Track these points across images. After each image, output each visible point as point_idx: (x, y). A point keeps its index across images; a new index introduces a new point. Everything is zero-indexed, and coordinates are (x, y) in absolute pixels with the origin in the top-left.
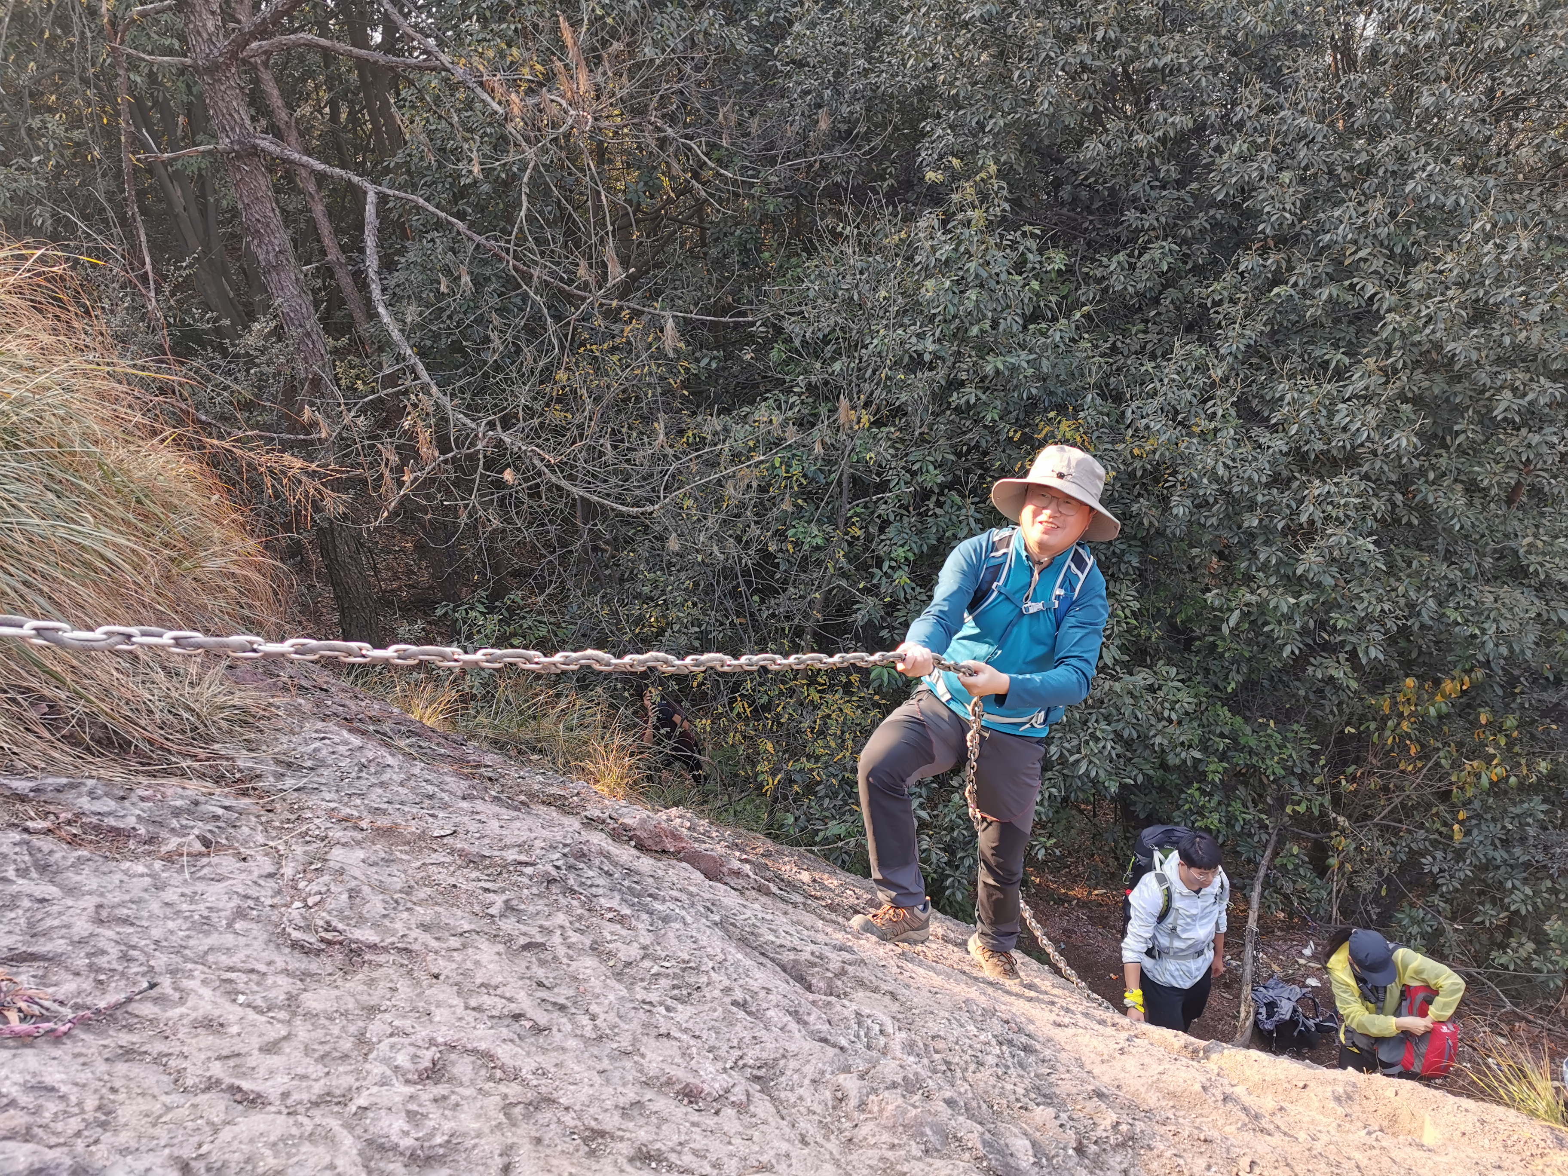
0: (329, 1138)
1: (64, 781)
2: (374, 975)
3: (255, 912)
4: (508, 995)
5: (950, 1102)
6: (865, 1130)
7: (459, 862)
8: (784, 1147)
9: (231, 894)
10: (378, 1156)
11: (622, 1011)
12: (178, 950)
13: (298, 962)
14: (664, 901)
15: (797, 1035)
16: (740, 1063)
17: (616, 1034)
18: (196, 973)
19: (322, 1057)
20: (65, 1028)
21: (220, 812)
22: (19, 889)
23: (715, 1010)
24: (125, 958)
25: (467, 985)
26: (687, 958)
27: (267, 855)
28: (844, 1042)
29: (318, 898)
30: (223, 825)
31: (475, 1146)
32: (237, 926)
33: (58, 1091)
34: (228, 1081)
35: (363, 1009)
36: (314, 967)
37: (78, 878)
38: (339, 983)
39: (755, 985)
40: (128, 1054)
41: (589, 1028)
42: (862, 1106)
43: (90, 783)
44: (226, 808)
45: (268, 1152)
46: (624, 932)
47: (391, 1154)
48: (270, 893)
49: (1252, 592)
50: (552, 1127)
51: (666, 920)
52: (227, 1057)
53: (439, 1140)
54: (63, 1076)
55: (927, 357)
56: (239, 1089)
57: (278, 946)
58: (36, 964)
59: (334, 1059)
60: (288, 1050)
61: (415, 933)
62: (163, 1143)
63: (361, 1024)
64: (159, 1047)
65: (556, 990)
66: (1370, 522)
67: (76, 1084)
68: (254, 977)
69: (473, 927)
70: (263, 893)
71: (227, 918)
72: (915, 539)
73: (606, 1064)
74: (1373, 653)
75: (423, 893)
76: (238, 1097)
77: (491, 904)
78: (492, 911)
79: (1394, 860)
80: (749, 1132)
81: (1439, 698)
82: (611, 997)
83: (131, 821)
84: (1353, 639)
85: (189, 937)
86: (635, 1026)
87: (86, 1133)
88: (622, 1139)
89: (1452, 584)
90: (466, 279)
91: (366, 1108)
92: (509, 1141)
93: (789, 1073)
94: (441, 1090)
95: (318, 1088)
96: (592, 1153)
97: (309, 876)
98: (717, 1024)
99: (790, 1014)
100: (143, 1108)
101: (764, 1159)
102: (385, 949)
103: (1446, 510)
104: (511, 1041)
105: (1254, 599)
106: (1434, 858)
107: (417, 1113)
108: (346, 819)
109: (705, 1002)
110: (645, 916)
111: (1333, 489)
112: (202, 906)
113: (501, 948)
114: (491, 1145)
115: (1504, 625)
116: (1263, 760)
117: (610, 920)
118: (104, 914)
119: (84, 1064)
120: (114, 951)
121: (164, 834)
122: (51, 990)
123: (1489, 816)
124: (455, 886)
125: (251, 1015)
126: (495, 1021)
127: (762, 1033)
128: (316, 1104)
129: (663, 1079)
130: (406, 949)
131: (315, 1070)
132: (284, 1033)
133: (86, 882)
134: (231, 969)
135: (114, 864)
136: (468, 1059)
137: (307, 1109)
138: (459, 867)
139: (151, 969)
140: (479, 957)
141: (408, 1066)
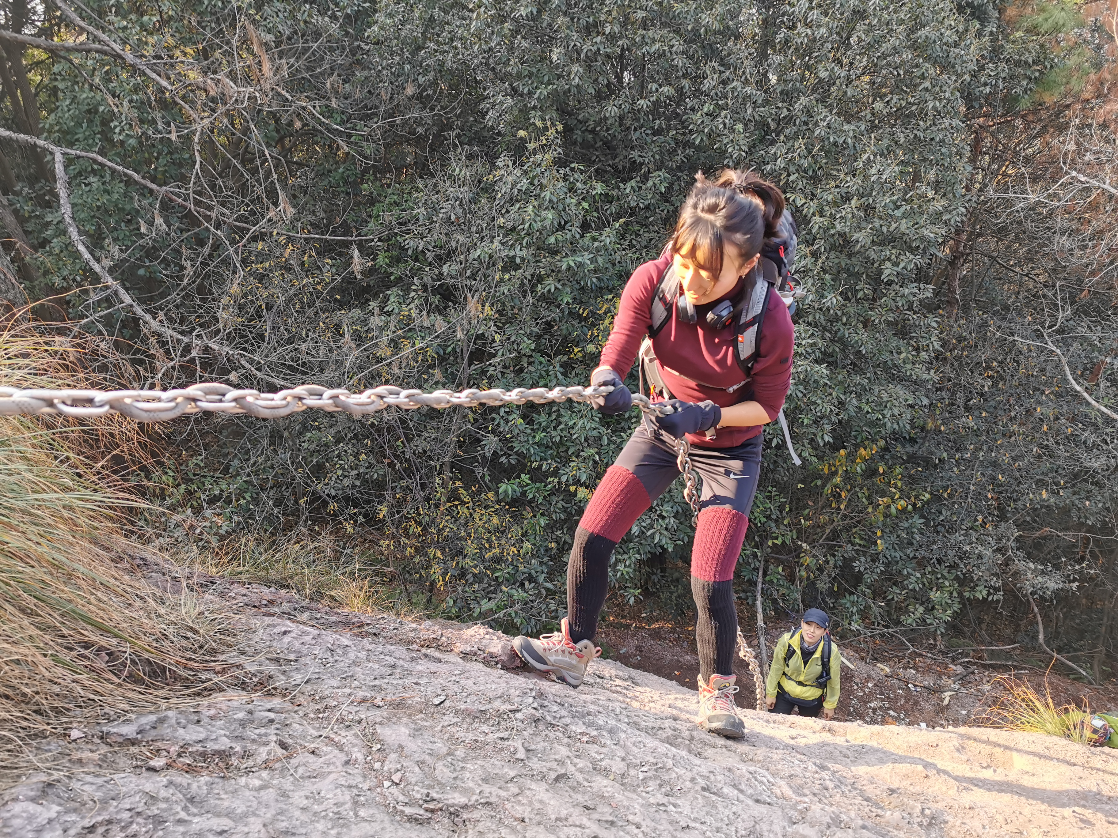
1: (153, 718)
2: (479, 829)
3: (362, 798)
4: (577, 823)
7: (467, 720)
9: (339, 786)
11: (652, 817)
14: (597, 716)
15: (748, 803)
21: (272, 715)
22: (198, 828)
23: (697, 798)
25: (549, 823)
27: (327, 745)
28: (767, 799)
29: (399, 775)
30: (278, 726)
32: (362, 814)
37: (224, 803)
44: (269, 710)
46: (603, 751)
48: (361, 779)
57: (399, 823)
61: (487, 789)
65: (599, 810)
69: (515, 772)
70: (357, 780)
71: (351, 810)
74: (826, 438)
75: (460, 752)
77: (515, 749)
78: (519, 756)
81: (860, 461)
82: (637, 806)
83: (224, 742)
84: (813, 430)
86: (665, 825)
89: (864, 388)
90: (160, 221)
97: (377, 757)
102: (474, 807)
103: (856, 342)
106: (860, 562)
108: (364, 700)
112: (328, 804)
113: (545, 785)
115: (895, 411)
117: (587, 742)
121: (250, 746)
127: (734, 808)
130: (487, 803)
133: (234, 805)
135: (233, 782)
138: (470, 724)
140: (538, 797)
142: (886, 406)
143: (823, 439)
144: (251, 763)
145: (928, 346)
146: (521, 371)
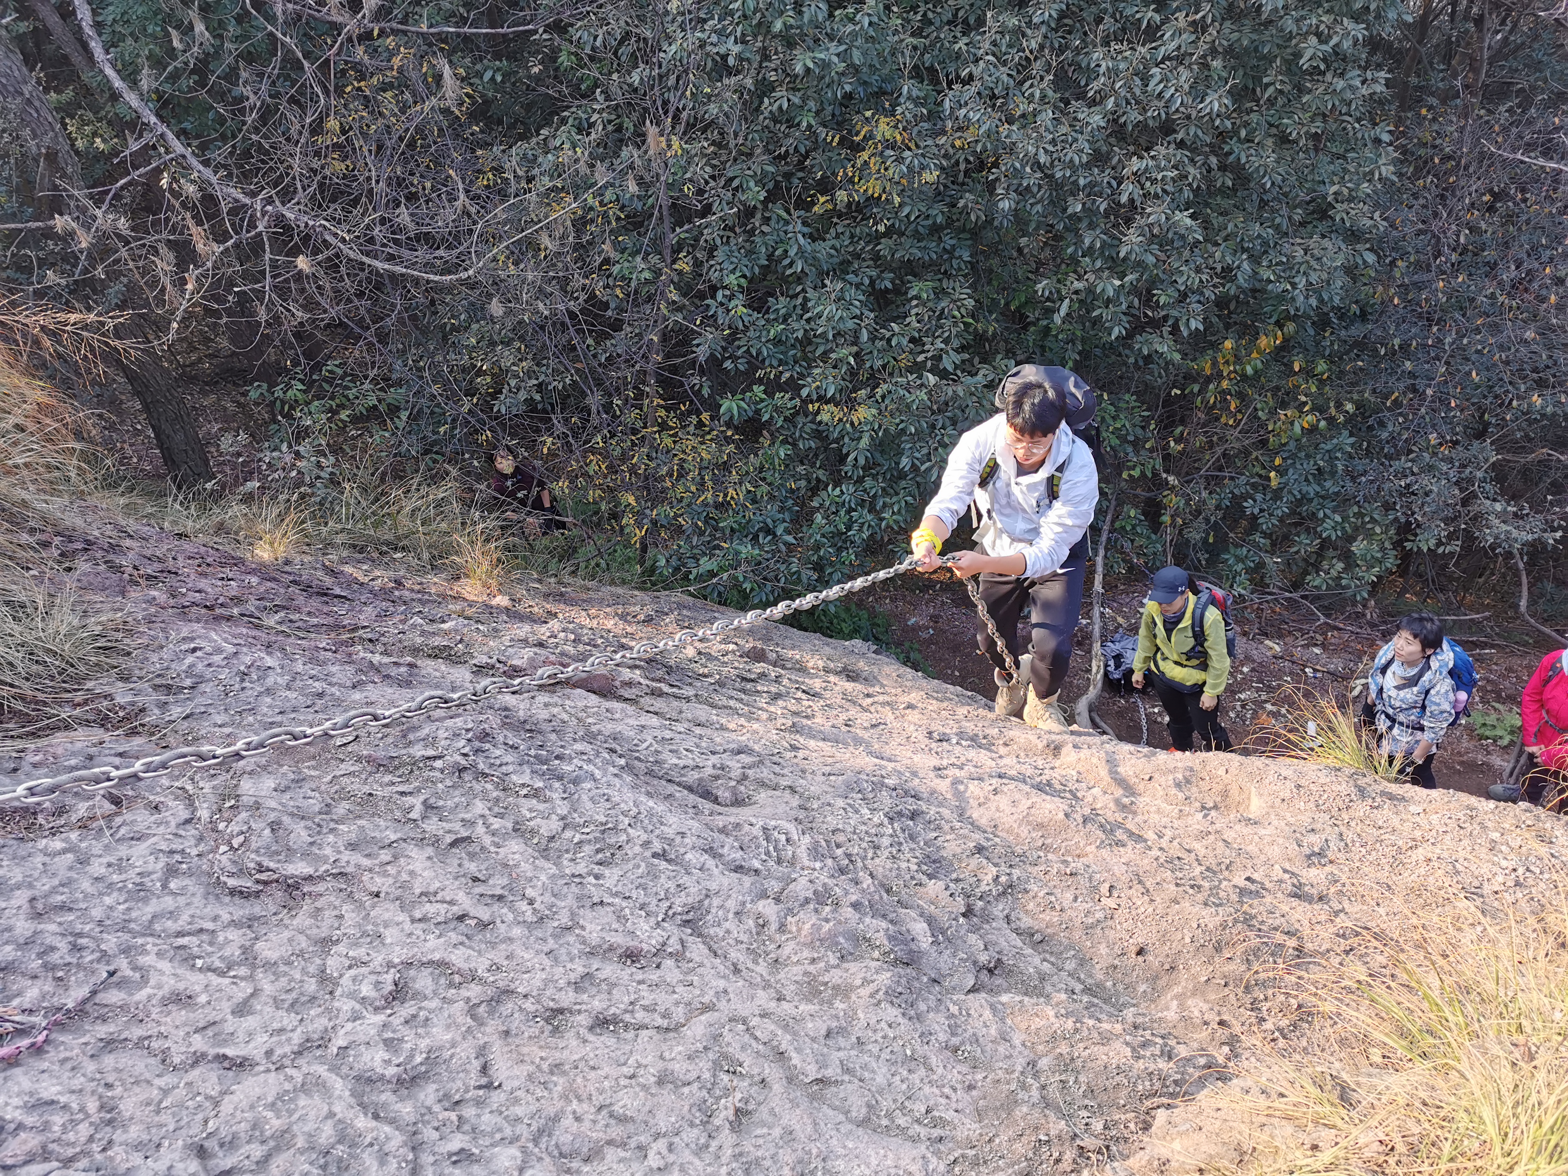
0: (320, 1085)
2: (318, 904)
3: (184, 866)
4: (448, 899)
5: (856, 906)
6: (787, 950)
7: (369, 769)
8: (722, 984)
9: (156, 852)
10: (368, 1089)
11: (556, 891)
12: (123, 927)
13: (240, 910)
14: (571, 759)
15: (716, 871)
16: (670, 913)
17: (555, 913)
18: (149, 947)
19: (292, 1005)
20: (41, 1038)
21: (117, 762)
23: (639, 867)
24: (76, 948)
25: (410, 898)
26: (604, 820)
27: (177, 798)
28: (757, 864)
29: (241, 838)
31: (452, 1056)
32: (172, 885)
33: (58, 1102)
34: (212, 1052)
35: (315, 944)
36: (257, 910)
38: (286, 922)
39: (670, 832)
40: (110, 1044)
41: (529, 913)
42: (782, 928)
44: (121, 755)
45: (270, 1114)
46: (541, 807)
47: (379, 1084)
48: (193, 842)
49: (1080, 279)
50: (516, 1015)
51: (576, 782)
52: (204, 1028)
53: (418, 1059)
54: (59, 1088)
56: (225, 1057)
57: (217, 896)
59: (303, 1004)
60: (259, 1007)
61: (346, 856)
62: (171, 1128)
63: (318, 961)
64: (137, 1032)
65: (491, 882)
66: (1187, 193)
67: (73, 1092)
68: (204, 937)
69: (399, 835)
70: (187, 844)
71: (160, 880)
72: (745, 261)
73: (551, 944)
74: (1193, 324)
75: (341, 809)
76: (226, 1064)
77: (412, 807)
78: (413, 815)
79: (1218, 507)
80: (689, 978)
81: (1254, 355)
82: (543, 878)
84: (1174, 313)
85: (129, 909)
86: (570, 901)
87: (98, 1136)
88: (579, 1012)
89: (1265, 243)
90: (199, 27)
91: (346, 1047)
92: (481, 1042)
93: (714, 911)
94: (409, 1009)
95: (297, 1038)
96: (556, 1030)
97: (226, 815)
98: (643, 881)
99: (706, 851)
100: (142, 1097)
101: (706, 999)
102: (321, 878)
103: (1257, 169)
104: (461, 943)
105: (1082, 285)
107: (393, 1039)
109: (628, 860)
110: (557, 785)
111: (1151, 163)
112: (132, 874)
113: (430, 851)
114: (466, 1051)
115: (1314, 278)
118: (40, 906)
119: (73, 1069)
120: (63, 945)
121: (69, 800)
122: (15, 1002)
124: (370, 795)
125: (216, 980)
126: (443, 926)
127: (685, 880)
128: (299, 1053)
129: (605, 946)
130: (340, 873)
131: (289, 1020)
132: (250, 991)
133: (9, 874)
134: (180, 934)
135: (30, 844)
136: (426, 972)
137: (293, 1060)
138: (370, 774)
139: (104, 953)
140: (411, 867)
141: (373, 994)
142: (1299, 271)
143: (1188, 325)
144: (62, 821)
145: (1372, 173)
146: (751, 233)
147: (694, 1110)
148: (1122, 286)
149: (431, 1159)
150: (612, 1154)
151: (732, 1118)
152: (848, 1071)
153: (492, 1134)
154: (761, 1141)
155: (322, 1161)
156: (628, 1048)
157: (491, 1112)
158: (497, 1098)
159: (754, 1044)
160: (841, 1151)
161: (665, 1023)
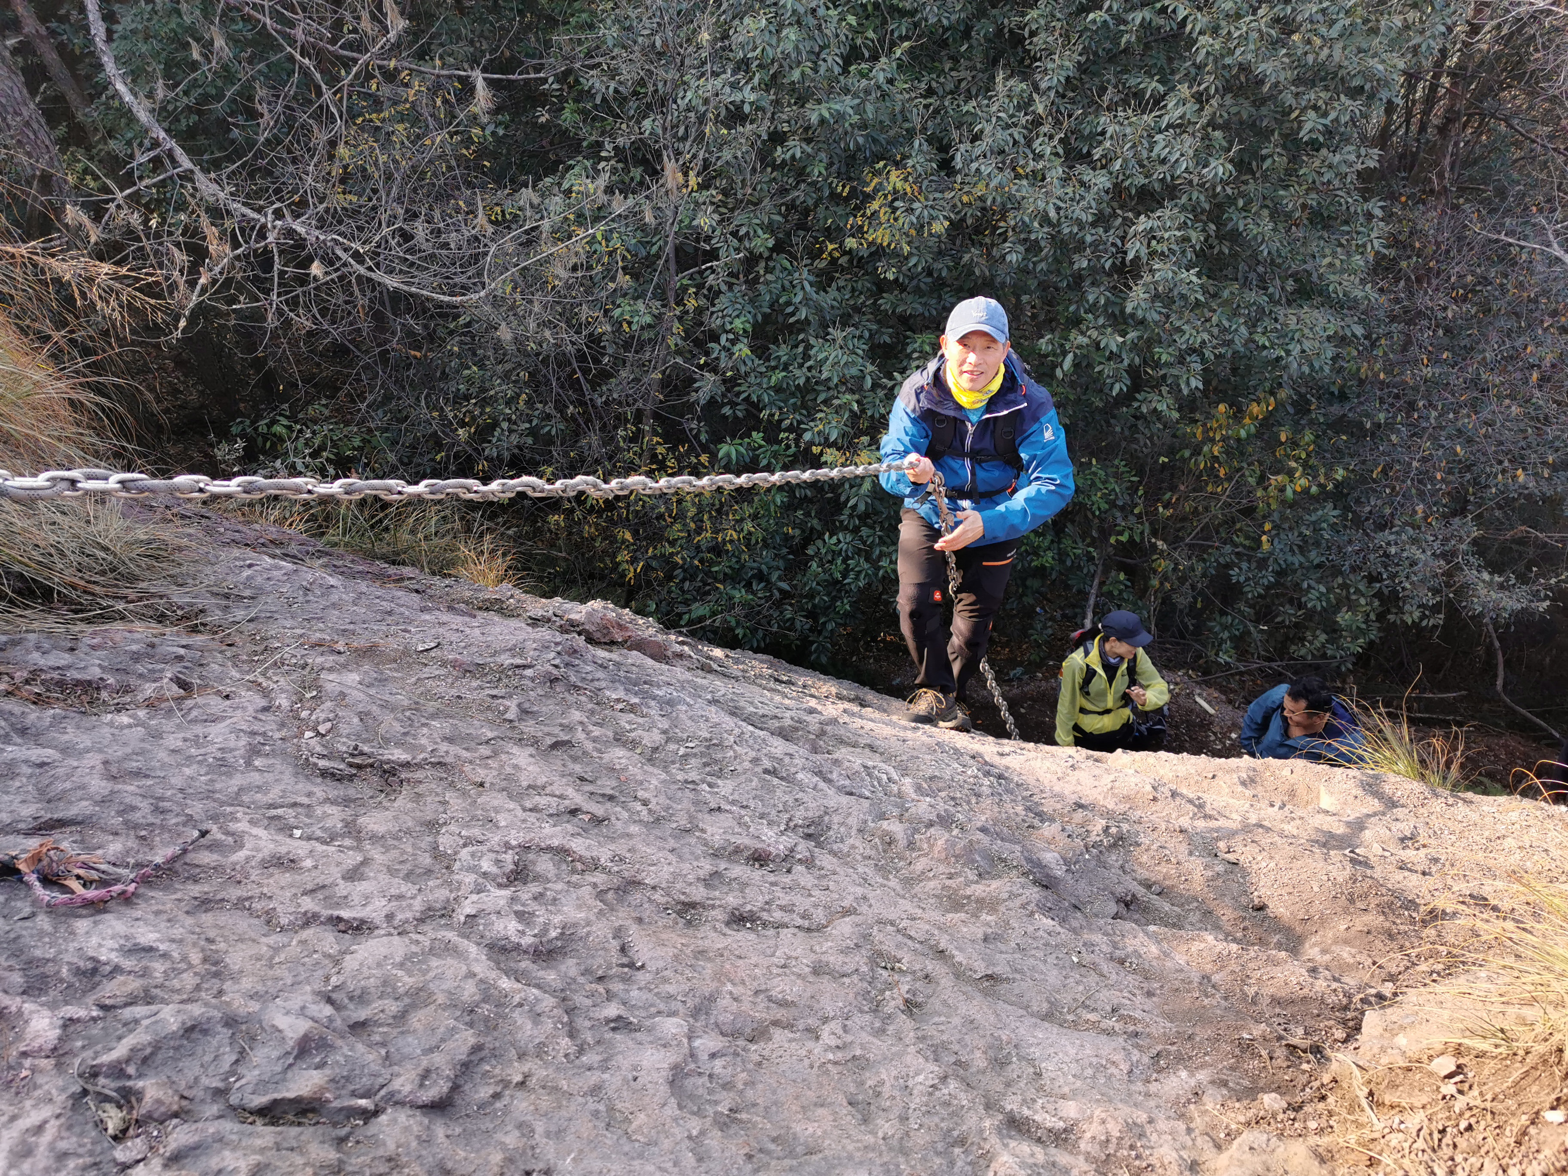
0: (450, 949)
2: (417, 791)
3: (268, 748)
4: (557, 793)
5: (983, 830)
6: (920, 866)
7: (455, 673)
8: (859, 891)
9: (236, 732)
10: (503, 958)
11: (670, 793)
12: (209, 795)
13: (335, 790)
14: (659, 687)
15: (829, 792)
16: (792, 824)
17: (672, 815)
18: (239, 815)
19: (408, 875)
20: (131, 889)
21: (182, 651)
22: (11, 756)
23: (751, 780)
24: (157, 810)
25: (517, 790)
26: (708, 736)
27: (249, 690)
28: (867, 794)
29: (328, 725)
31: (588, 934)
32: (257, 763)
33: (157, 950)
34: (326, 913)
35: (422, 825)
36: (351, 792)
37: (66, 737)
38: (386, 804)
39: (777, 753)
40: (205, 904)
41: (645, 813)
42: (911, 845)
43: (32, 636)
44: (183, 647)
45: (400, 973)
46: (641, 720)
47: (514, 954)
48: (274, 727)
49: (1083, 333)
50: (646, 906)
51: (670, 703)
52: (313, 891)
53: (553, 934)
54: (157, 935)
55: (747, 108)
56: (339, 919)
57: (309, 777)
58: (68, 830)
59: (419, 875)
60: (372, 875)
61: (444, 747)
63: (429, 839)
64: (235, 893)
65: (599, 783)
66: (1190, 254)
67: (173, 941)
68: (300, 810)
69: (496, 734)
70: (268, 727)
71: (243, 757)
72: (748, 308)
73: (672, 843)
74: (1194, 383)
75: (431, 707)
76: (342, 926)
77: (507, 709)
78: (508, 716)
79: (1204, 575)
80: (824, 883)
81: (1247, 421)
82: (655, 782)
83: (94, 673)
84: (1175, 372)
85: (212, 781)
86: (686, 804)
87: (205, 986)
88: (713, 907)
89: (1260, 310)
90: (219, 42)
91: (475, 916)
92: (617, 924)
93: (835, 827)
94: (534, 888)
95: (418, 905)
96: (689, 923)
97: (308, 705)
98: (758, 793)
99: (816, 774)
100: (249, 952)
101: (846, 904)
102: (419, 766)
103: (1255, 238)
104: (579, 834)
105: (1086, 340)
106: (1240, 569)
107: (524, 912)
108: (319, 644)
109: (739, 775)
110: (653, 703)
111: (1157, 223)
112: (210, 749)
113: (532, 750)
114: (601, 930)
115: (1307, 345)
116: (1089, 497)
117: (621, 710)
118: (114, 770)
119: (169, 920)
120: (145, 806)
121: (133, 681)
122: (100, 852)
123: (1286, 526)
124: (459, 697)
125: (320, 848)
126: (556, 818)
127: (800, 795)
128: (421, 921)
129: (731, 848)
130: (439, 763)
131: (407, 888)
132: (360, 859)
133: (76, 740)
134: (272, 806)
135: (94, 718)
136: (547, 857)
137: (416, 926)
138: (457, 679)
139: (190, 818)
140: (514, 761)
141: (494, 870)
142: (1293, 339)
143: (1188, 384)
144: (127, 699)
145: (1364, 246)
146: (756, 280)
147: (860, 998)
148: (1124, 343)
149: (588, 1024)
150: (779, 1036)
151: (902, 1007)
152: (1016, 971)
153: (645, 1008)
154: (943, 1027)
155: (467, 1019)
156: (772, 942)
157: (640, 989)
158: (641, 977)
159: (910, 943)
160: (1032, 1040)
161: (806, 924)
